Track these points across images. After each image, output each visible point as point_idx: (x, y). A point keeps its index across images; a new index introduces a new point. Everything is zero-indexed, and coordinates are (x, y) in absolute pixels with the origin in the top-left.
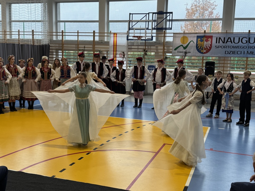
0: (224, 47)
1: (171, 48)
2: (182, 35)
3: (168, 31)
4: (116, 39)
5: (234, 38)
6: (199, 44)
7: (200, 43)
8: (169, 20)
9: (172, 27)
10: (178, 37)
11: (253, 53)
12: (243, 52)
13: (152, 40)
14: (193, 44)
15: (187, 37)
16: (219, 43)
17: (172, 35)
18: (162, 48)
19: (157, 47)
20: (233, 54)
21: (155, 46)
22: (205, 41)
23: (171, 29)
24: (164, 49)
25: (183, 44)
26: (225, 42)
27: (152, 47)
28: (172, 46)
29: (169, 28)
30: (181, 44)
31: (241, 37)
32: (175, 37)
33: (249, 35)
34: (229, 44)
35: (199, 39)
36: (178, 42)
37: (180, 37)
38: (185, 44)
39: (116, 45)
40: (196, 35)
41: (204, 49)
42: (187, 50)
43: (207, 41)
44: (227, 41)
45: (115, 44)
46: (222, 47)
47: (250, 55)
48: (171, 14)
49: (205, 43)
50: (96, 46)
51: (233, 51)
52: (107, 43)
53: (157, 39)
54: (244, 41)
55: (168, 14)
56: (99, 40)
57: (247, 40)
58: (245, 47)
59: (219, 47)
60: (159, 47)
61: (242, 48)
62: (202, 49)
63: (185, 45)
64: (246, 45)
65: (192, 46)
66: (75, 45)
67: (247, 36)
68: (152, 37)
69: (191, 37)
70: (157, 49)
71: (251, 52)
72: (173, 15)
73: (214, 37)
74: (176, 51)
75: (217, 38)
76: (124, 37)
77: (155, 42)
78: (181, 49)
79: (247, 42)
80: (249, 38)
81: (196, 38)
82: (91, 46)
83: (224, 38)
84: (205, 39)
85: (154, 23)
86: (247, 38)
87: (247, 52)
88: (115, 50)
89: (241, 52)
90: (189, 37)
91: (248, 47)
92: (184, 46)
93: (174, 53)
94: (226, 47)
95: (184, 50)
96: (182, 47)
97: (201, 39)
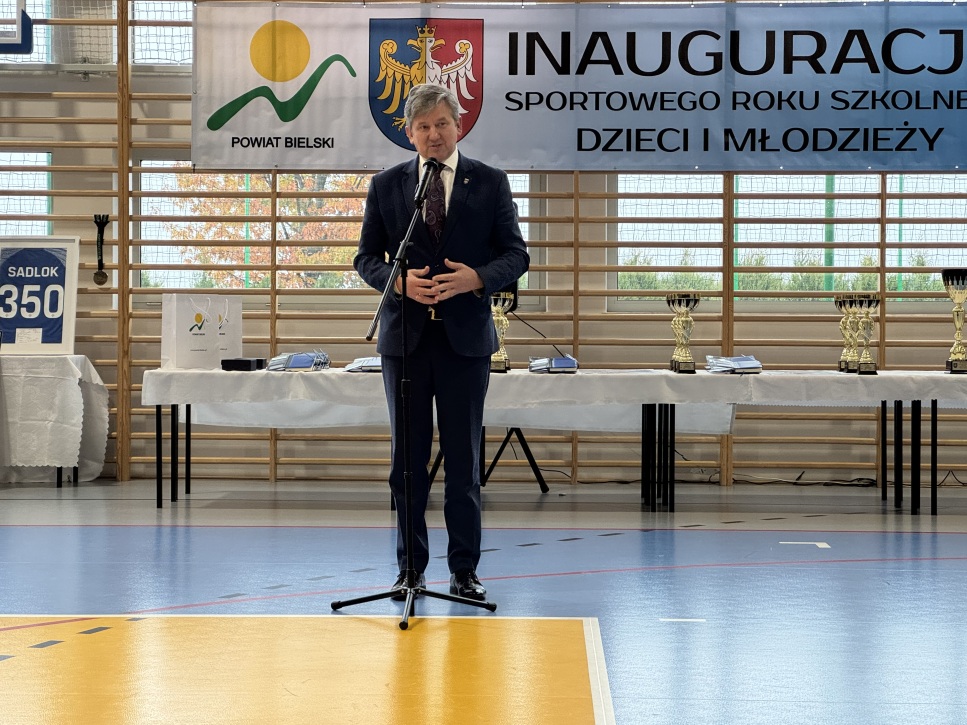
0: (569, 101)
1: (181, 111)
2: (262, 17)
5: (631, 37)
6: (389, 82)
7: (398, 77)
10: (233, 27)
11: (764, 138)
12: (696, 139)
13: (26, 46)
14: (346, 88)
16: (531, 70)
18: (111, 110)
19: (67, 105)
20: (629, 149)
21: (48, 97)
24: (126, 121)
26: (574, 65)
27: (28, 108)
28: (188, 99)
30: (256, 80)
31: (676, 26)
32: (210, 27)
33: (731, 17)
34: (599, 77)
35: (389, 47)
36: (239, 68)
37: (246, 27)
38: (284, 79)
40: (366, 15)
42: (304, 125)
44: (586, 60)
46: (556, 101)
47: (746, 158)
49: (434, 71)
51: (629, 131)
53: (64, 42)
54: (700, 53)
57: (722, 46)
58: (710, 101)
59: (534, 98)
60: (86, 110)
61: (687, 104)
63: (286, 91)
64: (712, 82)
65: (341, 99)
67: (714, 21)
69: (327, 27)
70: (69, 125)
71: (752, 132)
73: (496, 27)
74: (225, 134)
75: (513, 38)
77: (47, 67)
78: (260, 119)
79: (717, 67)
80: (735, 37)
81: (364, 37)
83: (566, 37)
84: (430, 43)
86: (717, 37)
87: (728, 132)
89: (686, 131)
90: (313, 27)
91: (726, 101)
92: (281, 98)
93: (209, 148)
94: (578, 98)
95: (286, 129)
96: (263, 100)
97: (402, 46)
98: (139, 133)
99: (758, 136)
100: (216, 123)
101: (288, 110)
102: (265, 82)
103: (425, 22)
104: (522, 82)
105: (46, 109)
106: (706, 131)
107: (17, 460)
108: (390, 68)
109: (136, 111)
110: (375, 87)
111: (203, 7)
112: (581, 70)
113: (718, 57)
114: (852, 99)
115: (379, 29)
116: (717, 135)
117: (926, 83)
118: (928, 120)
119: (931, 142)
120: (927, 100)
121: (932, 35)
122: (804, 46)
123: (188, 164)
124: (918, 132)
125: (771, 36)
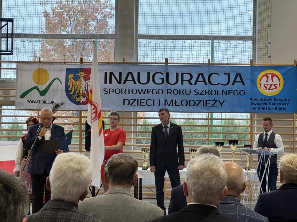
0: (121, 91)
1: (13, 93)
2: (36, 67)
3: (4, 58)
5: (139, 74)
6: (71, 85)
7: (74, 84)
8: (7, 36)
9: (14, 51)
11: (176, 102)
12: (156, 102)
15: (45, 71)
16: (111, 82)
17: (14, 65)
20: (138, 105)
22: (82, 79)
23: (11, 53)
25: (39, 85)
28: (15, 90)
29: (7, 51)
30: (34, 85)
31: (151, 71)
32: (21, 70)
33: (166, 68)
34: (130, 85)
35: (71, 75)
36: (28, 82)
37: (31, 70)
38: (42, 84)
40: (65, 67)
41: (81, 94)
42: (47, 97)
43: (86, 79)
44: (126, 80)
46: (118, 91)
47: (170, 108)
48: (10, 23)
49: (84, 82)
51: (138, 100)
54: (158, 78)
55: (4, 23)
57: (164, 76)
58: (161, 92)
59: (111, 90)
61: (154, 92)
63: (42, 88)
64: (161, 87)
65: (57, 90)
67: (162, 70)
69: (54, 70)
71: (172, 101)
72: (15, 24)
73: (101, 70)
74: (25, 100)
75: (106, 73)
78: (35, 95)
79: (163, 82)
80: (167, 74)
81: (64, 73)
83: (120, 73)
84: (83, 75)
86: (163, 74)
87: (166, 100)
89: (154, 100)
90: (50, 70)
91: (165, 92)
92: (41, 90)
93: (20, 104)
94: (124, 91)
95: (42, 98)
96: (36, 90)
97: (75, 75)
99: (174, 102)
100: (22, 96)
101: (43, 93)
102: (36, 85)
103: (81, 69)
104: (108, 86)
106: (159, 100)
108: (71, 82)
110: (67, 87)
111: (19, 64)
112: (124, 83)
113: (163, 80)
115: (68, 71)
116: (163, 101)
117: (220, 88)
118: (221, 98)
119: (221, 104)
120: (220, 93)
121: (222, 75)
122: (186, 77)
123: (14, 107)
124: (218, 102)
125: (177, 74)
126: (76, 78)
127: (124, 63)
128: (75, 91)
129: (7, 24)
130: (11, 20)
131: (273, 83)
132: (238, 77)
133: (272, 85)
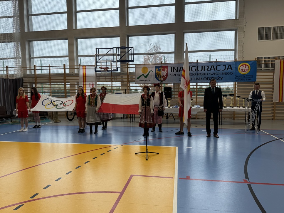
0: (178, 75)
1: (134, 77)
2: (143, 66)
3: (130, 63)
4: (85, 71)
8: (131, 54)
9: (134, 60)
10: (140, 68)
13: (117, 70)
14: (152, 74)
15: (147, 68)
16: (173, 71)
17: (134, 66)
18: (126, 77)
19: (122, 77)
21: (120, 76)
23: (133, 61)
24: (128, 78)
26: (178, 71)
27: (118, 77)
29: (131, 60)
30: (142, 73)
31: (191, 66)
32: (137, 68)
33: (197, 64)
35: (157, 69)
36: (140, 72)
37: (141, 68)
38: (145, 73)
39: (86, 76)
40: (154, 66)
41: (161, 77)
42: (148, 78)
43: (163, 70)
44: (180, 70)
45: (84, 75)
46: (176, 75)
47: (199, 81)
48: (132, 49)
49: (162, 72)
50: (67, 78)
52: (77, 75)
53: (121, 70)
54: (194, 69)
55: (130, 49)
56: (70, 73)
57: (196, 68)
58: (195, 74)
59: (174, 75)
60: (124, 77)
61: (192, 75)
62: (160, 78)
63: (145, 75)
64: (195, 72)
65: (152, 75)
66: (47, 78)
67: (195, 65)
68: (117, 68)
69: (150, 67)
70: (122, 79)
72: (134, 49)
73: (169, 67)
74: (139, 80)
75: (171, 68)
76: (93, 68)
77: (120, 73)
78: (143, 78)
79: (196, 70)
80: (198, 67)
81: (154, 68)
82: (63, 78)
83: (177, 67)
84: (162, 69)
85: (118, 56)
87: (197, 78)
88: (85, 80)
89: (192, 78)
90: (148, 67)
91: (197, 74)
93: (137, 81)
94: (179, 75)
95: (145, 79)
96: (143, 76)
97: (158, 69)
98: (129, 80)
99: (200, 78)
100: (138, 78)
101: (146, 77)
102: (143, 74)
103: (161, 66)
104: (172, 73)
105: (120, 77)
106: (194, 78)
107: (117, 116)
108: (157, 72)
109: (129, 77)
110: (156, 74)
111: (136, 66)
112: (179, 71)
113: (196, 69)
114: (212, 74)
115: (156, 67)
116: (196, 78)
117: (221, 72)
118: (221, 76)
119: (222, 79)
120: (221, 74)
121: (222, 66)
122: (206, 68)
123: (135, 83)
124: (220, 78)
125: (202, 67)
126: (159, 70)
127: (179, 63)
128: (159, 76)
129: (131, 49)
130: (133, 47)
131: (246, 69)
132: (230, 66)
133: (245, 69)
